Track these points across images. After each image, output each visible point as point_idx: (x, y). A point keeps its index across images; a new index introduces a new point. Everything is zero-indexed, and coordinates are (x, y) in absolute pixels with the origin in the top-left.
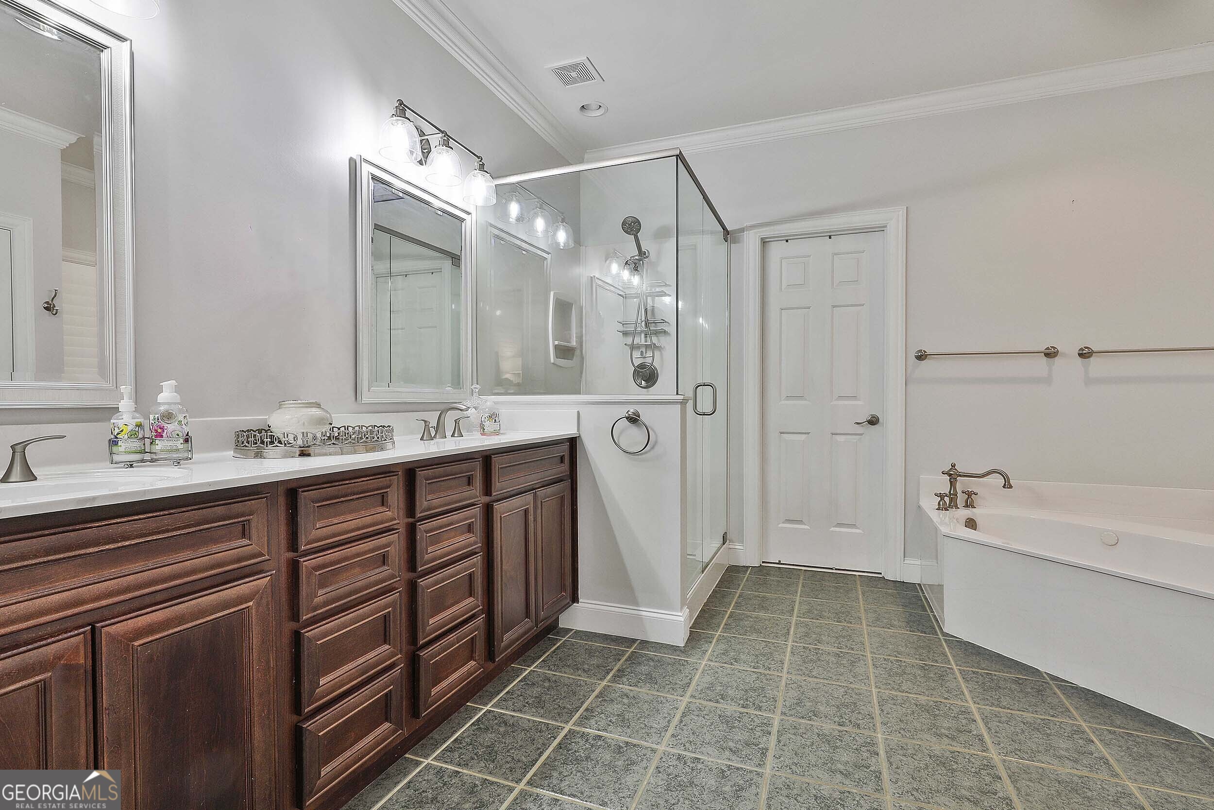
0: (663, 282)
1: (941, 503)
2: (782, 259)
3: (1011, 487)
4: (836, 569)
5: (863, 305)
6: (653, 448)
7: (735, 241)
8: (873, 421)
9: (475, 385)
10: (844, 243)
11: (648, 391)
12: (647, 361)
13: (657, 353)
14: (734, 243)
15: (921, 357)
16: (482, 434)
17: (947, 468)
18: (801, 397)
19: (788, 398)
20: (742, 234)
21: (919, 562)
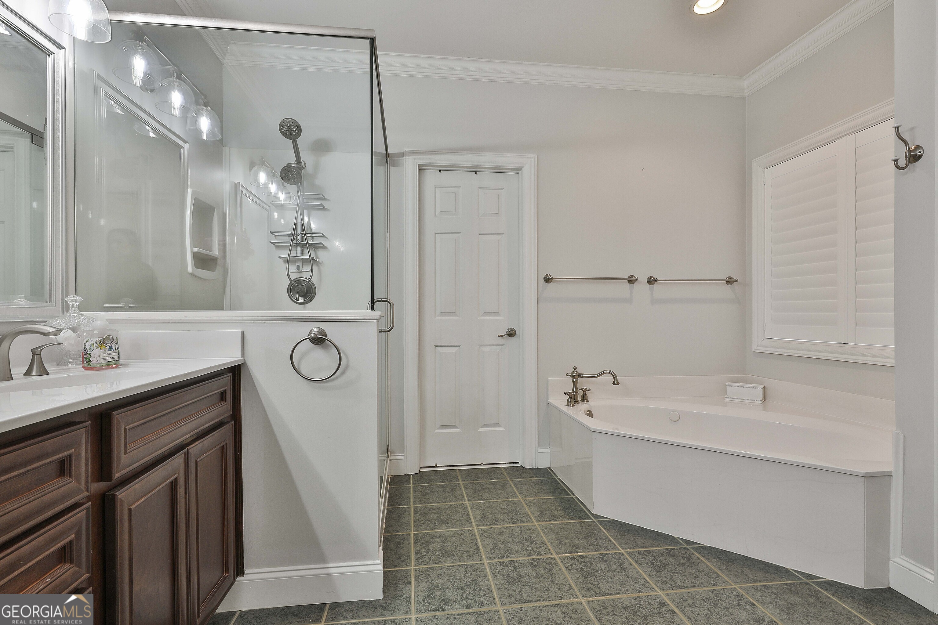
0: (322, 195)
1: (570, 400)
2: (436, 187)
3: (618, 384)
4: (484, 464)
5: (502, 234)
6: (343, 373)
7: (395, 164)
8: (511, 334)
9: (72, 297)
10: (487, 180)
11: (305, 307)
12: (303, 276)
13: (315, 268)
14: (394, 166)
15: (548, 280)
16: (86, 368)
17: (571, 371)
18: (453, 314)
19: (442, 314)
20: (401, 158)
21: (548, 450)
